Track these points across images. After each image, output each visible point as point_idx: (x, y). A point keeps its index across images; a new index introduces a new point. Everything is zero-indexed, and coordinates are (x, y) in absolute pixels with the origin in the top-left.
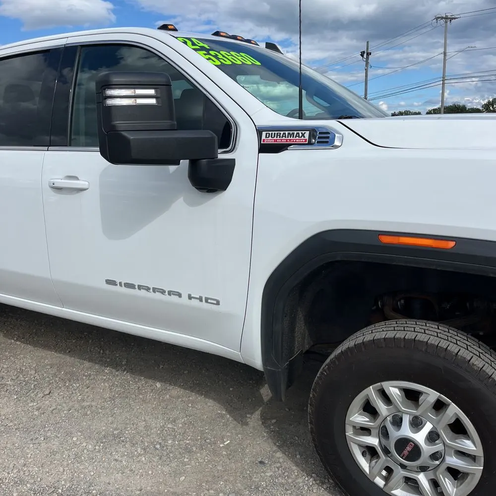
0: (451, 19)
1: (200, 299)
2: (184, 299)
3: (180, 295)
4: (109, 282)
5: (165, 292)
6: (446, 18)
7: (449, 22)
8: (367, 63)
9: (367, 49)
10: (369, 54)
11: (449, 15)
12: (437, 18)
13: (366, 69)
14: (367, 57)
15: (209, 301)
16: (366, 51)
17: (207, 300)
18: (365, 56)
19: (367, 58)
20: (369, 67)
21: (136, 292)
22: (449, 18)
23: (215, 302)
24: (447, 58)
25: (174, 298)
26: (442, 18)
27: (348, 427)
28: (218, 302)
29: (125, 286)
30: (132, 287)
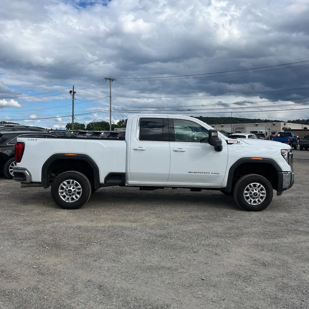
0: (113, 80)
3: (209, 173)
4: (189, 172)
5: (205, 173)
6: (110, 79)
8: (73, 97)
9: (73, 90)
12: (106, 79)
14: (73, 94)
17: (216, 173)
18: (72, 93)
20: (74, 99)
21: (197, 174)
24: (112, 99)
25: (208, 174)
26: (108, 79)
27: (244, 194)
28: (219, 173)
29: (194, 172)
30: (196, 173)
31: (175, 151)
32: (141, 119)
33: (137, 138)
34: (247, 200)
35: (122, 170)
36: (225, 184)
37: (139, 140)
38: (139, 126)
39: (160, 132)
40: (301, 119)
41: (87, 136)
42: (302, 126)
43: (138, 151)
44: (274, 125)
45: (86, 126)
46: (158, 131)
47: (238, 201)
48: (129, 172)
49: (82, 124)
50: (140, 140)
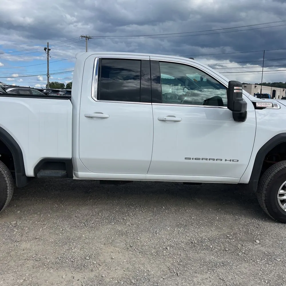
0: (89, 38)
1: (230, 161)
2: (223, 161)
3: (221, 160)
4: (186, 158)
5: (215, 159)
6: (86, 37)
7: (88, 40)
8: (48, 55)
10: (49, 50)
11: (88, 36)
12: (82, 37)
13: (48, 58)
15: (234, 161)
16: (47, 47)
17: (233, 161)
19: (48, 52)
21: (201, 161)
22: (88, 38)
23: (237, 161)
25: (219, 162)
26: (84, 37)
27: (278, 195)
28: (238, 161)
29: (195, 159)
30: (199, 159)
31: (163, 121)
32: (101, 60)
33: (93, 95)
34: (283, 205)
35: (64, 154)
36: (246, 179)
37: (96, 100)
38: (96, 74)
39: (134, 87)
40: (267, 83)
41: (60, 95)
42: (271, 88)
43: (95, 119)
44: (245, 88)
45: (65, 85)
46: (133, 85)
47: (266, 207)
48: (77, 156)
49: (62, 83)
50: (98, 99)
